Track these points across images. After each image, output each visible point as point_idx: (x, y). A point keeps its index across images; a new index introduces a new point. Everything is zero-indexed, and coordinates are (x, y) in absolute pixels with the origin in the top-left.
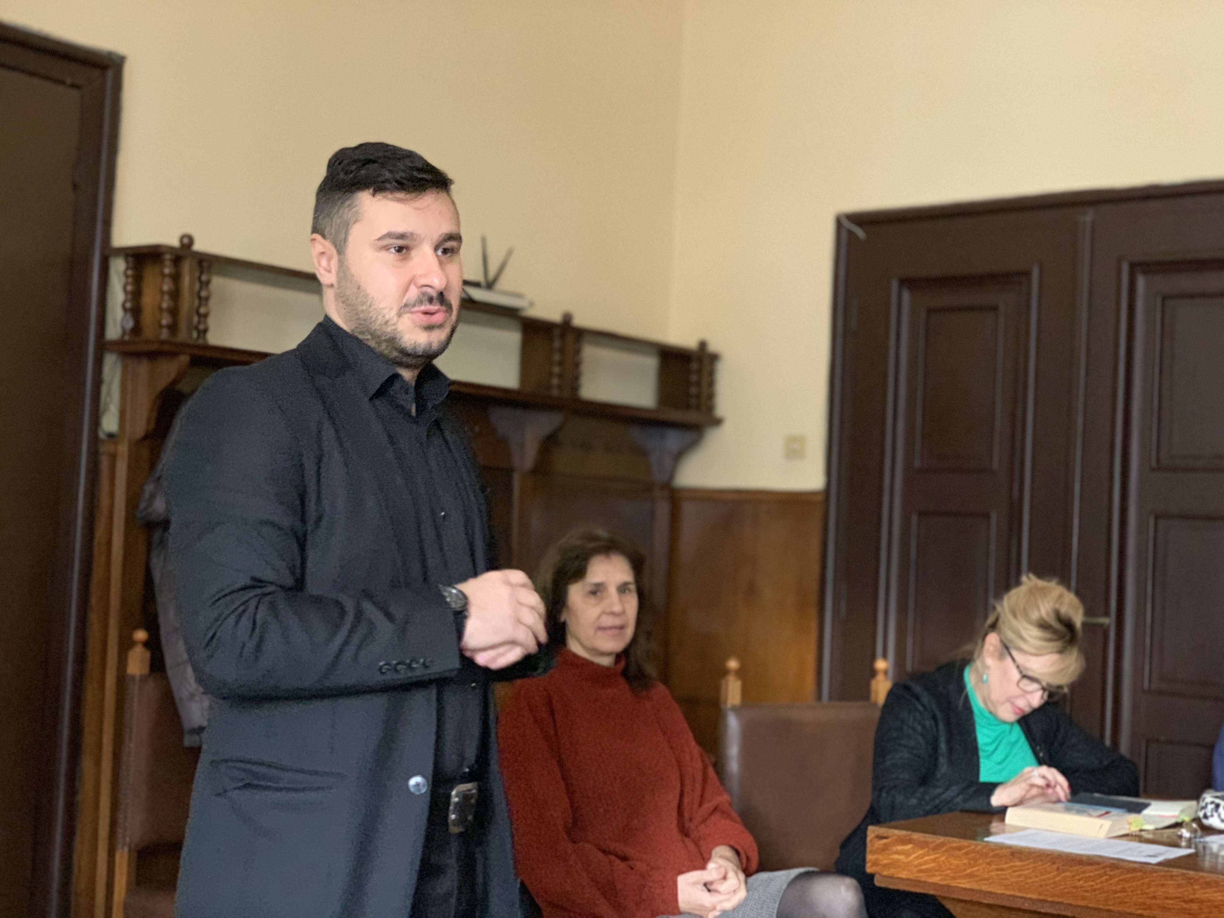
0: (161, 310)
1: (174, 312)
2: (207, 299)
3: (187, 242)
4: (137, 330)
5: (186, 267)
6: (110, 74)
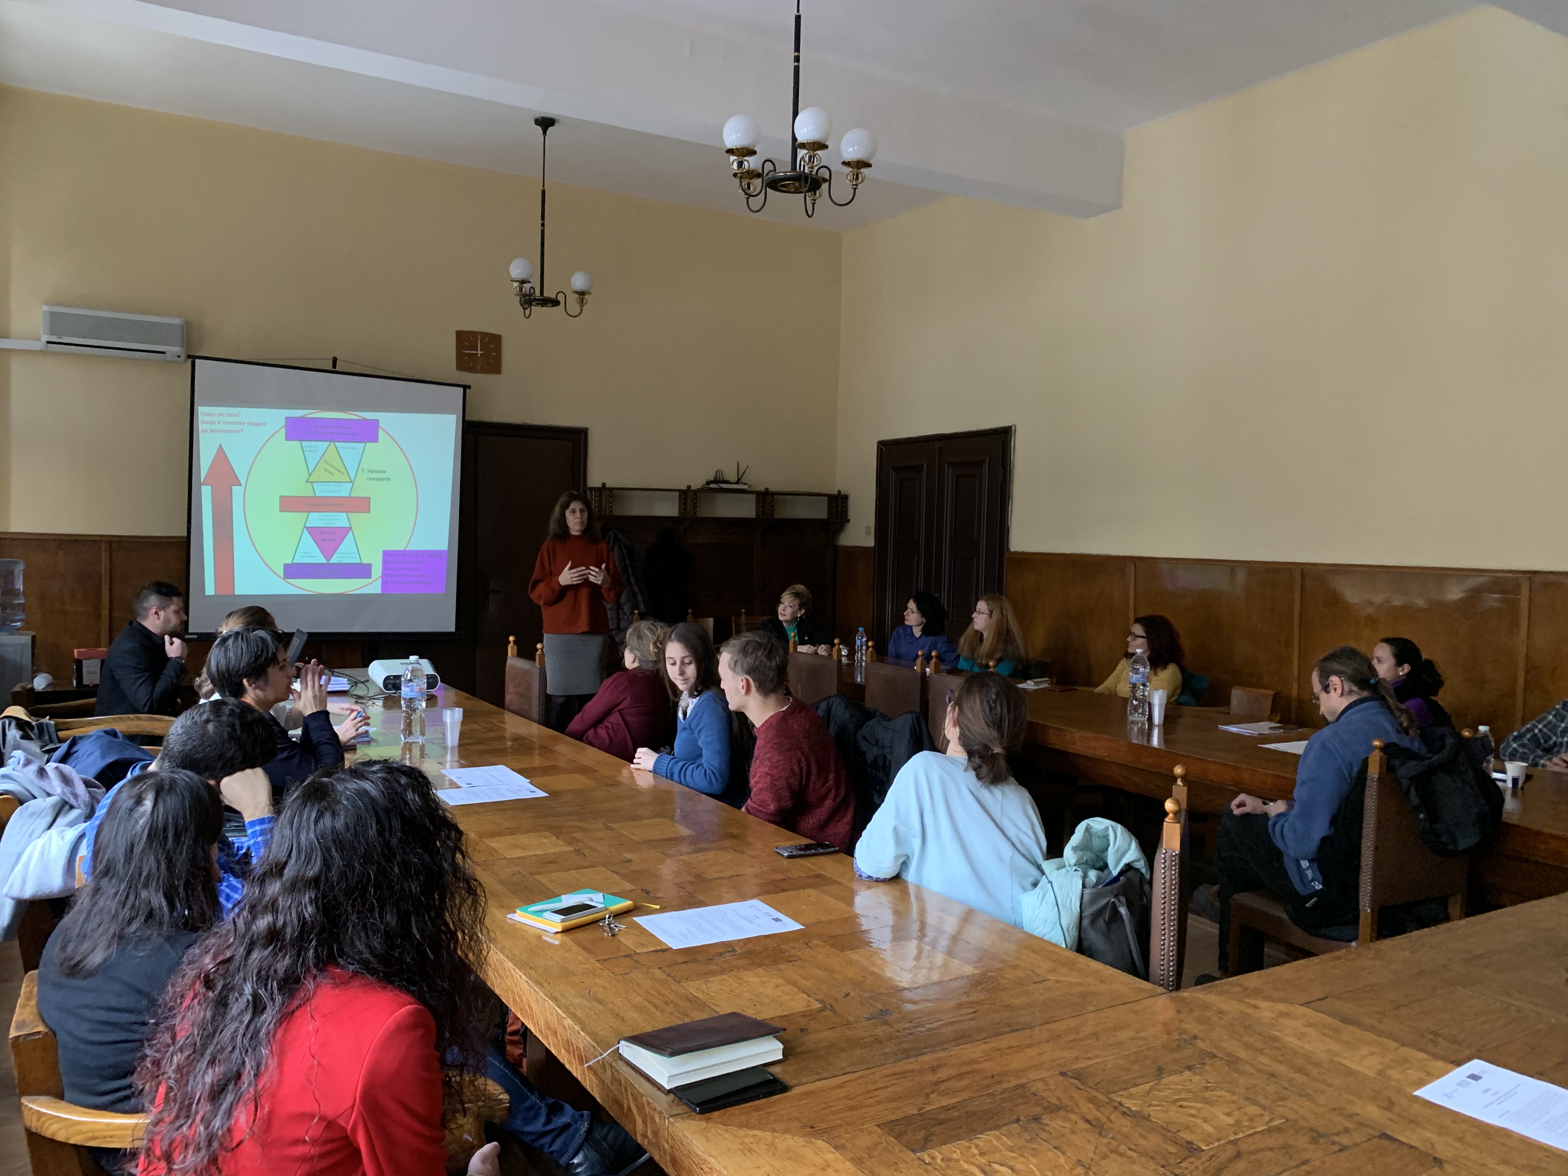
2: (612, 501)
5: (604, 492)
6: (583, 434)
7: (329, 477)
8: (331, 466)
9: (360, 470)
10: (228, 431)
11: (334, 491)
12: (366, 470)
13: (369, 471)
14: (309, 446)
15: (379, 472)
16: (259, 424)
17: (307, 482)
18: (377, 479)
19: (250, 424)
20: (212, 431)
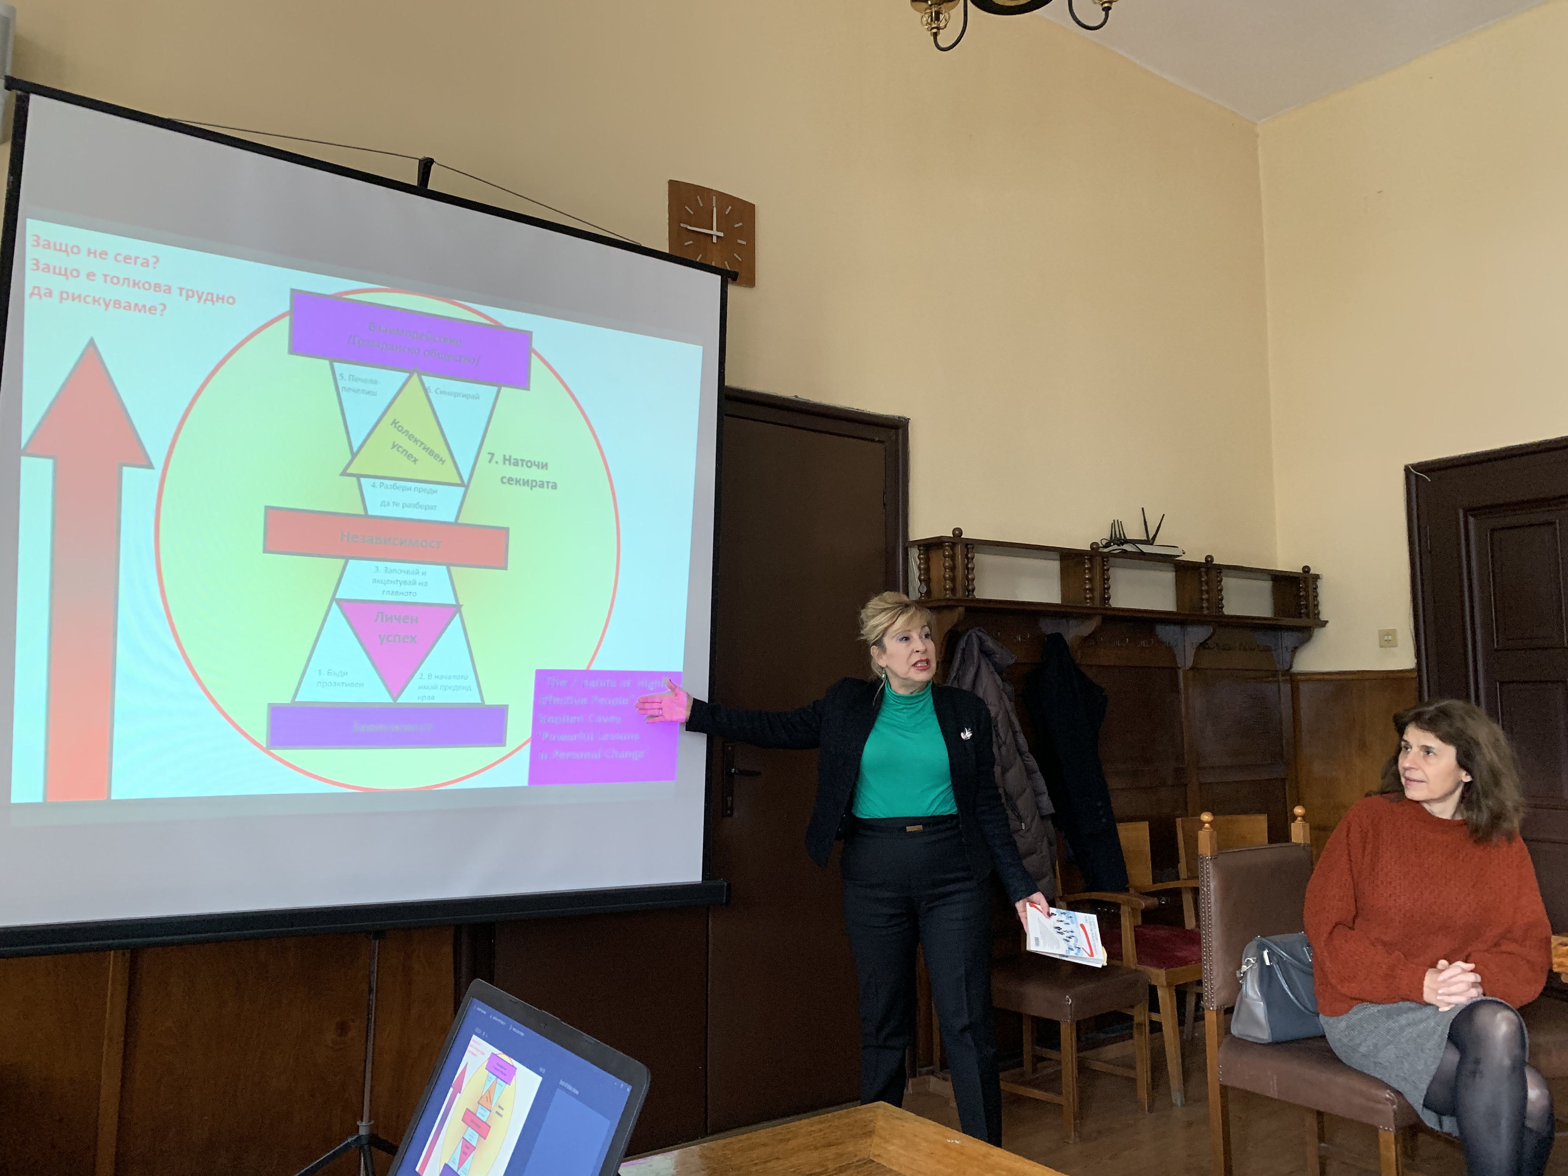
0: (945, 578)
1: (953, 579)
2: (973, 569)
3: (958, 532)
4: (929, 593)
5: (959, 549)
6: (900, 431)
7: (404, 468)
8: (411, 437)
9: (484, 457)
10: (117, 304)
11: (417, 506)
12: (499, 458)
13: (507, 460)
14: (352, 378)
15: (530, 464)
16: (212, 298)
17: (344, 473)
18: (526, 483)
19: (189, 294)
20: (64, 296)
